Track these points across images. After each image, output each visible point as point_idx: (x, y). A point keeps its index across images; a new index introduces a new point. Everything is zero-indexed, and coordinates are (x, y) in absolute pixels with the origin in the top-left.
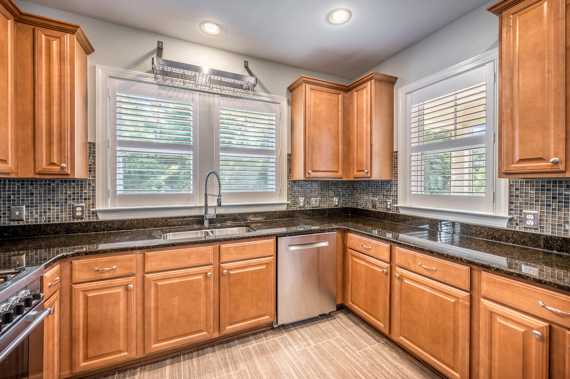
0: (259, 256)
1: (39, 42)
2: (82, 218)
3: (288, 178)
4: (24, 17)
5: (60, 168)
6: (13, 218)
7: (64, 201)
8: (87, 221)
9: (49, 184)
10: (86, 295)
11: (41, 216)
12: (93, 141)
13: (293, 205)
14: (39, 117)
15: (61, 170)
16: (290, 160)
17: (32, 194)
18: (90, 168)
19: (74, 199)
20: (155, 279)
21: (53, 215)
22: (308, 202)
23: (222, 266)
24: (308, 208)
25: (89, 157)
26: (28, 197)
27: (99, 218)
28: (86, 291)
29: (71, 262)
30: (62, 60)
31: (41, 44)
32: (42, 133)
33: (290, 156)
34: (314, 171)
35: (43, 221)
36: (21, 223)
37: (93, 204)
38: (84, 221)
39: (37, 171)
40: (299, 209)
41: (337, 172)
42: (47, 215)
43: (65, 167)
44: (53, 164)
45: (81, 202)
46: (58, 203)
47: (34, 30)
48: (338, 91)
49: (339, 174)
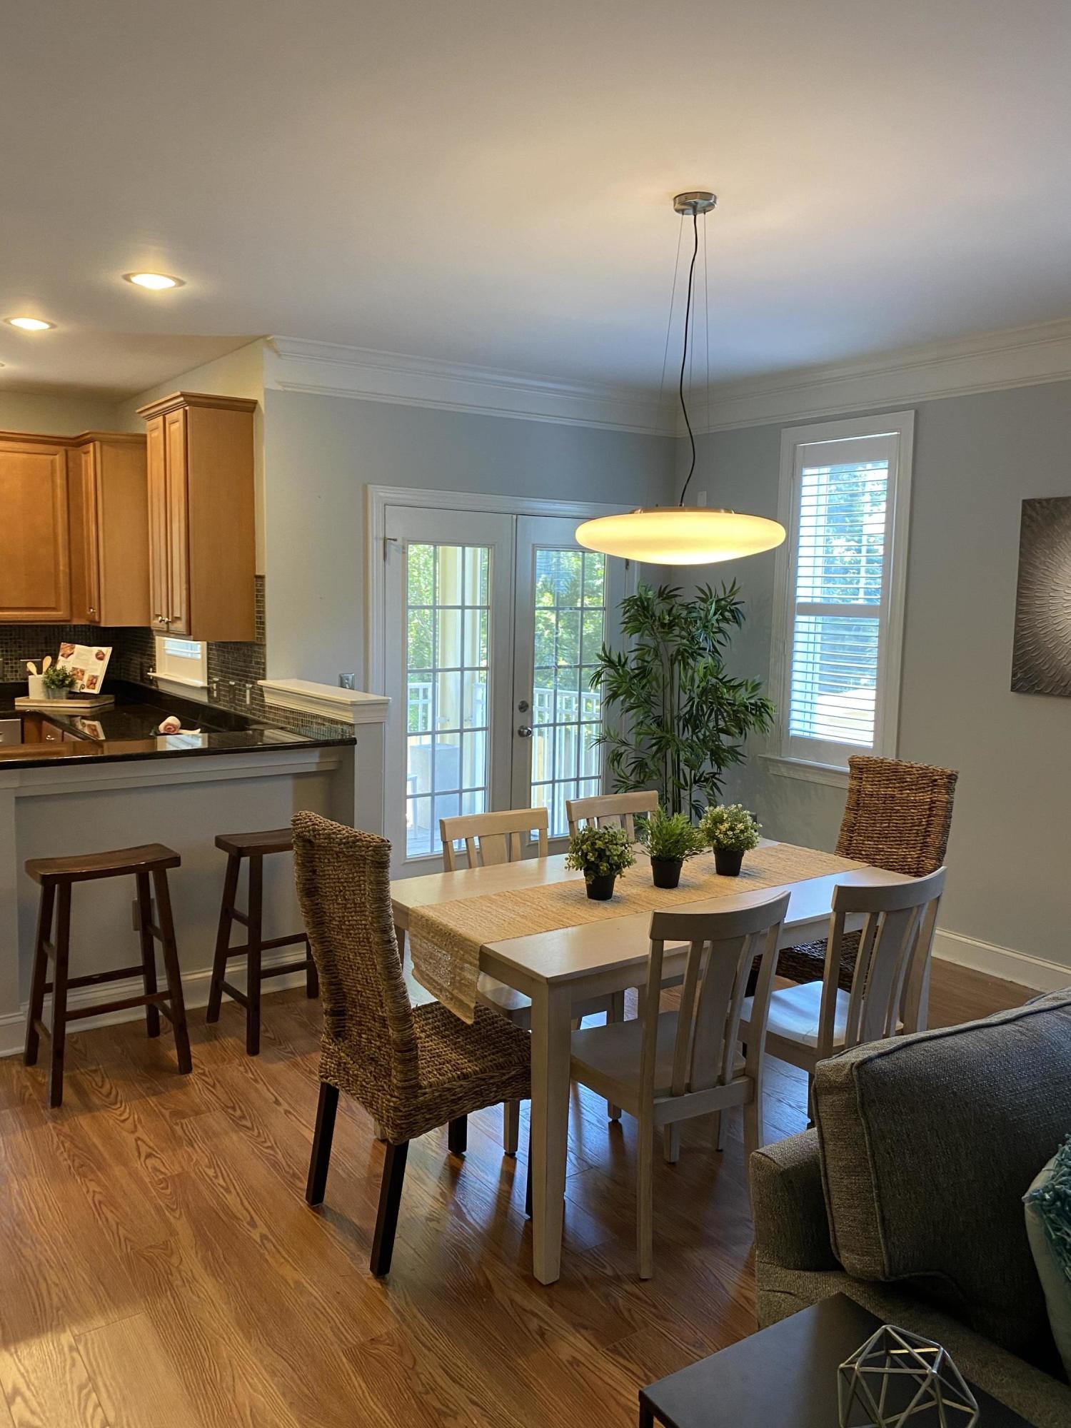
22: (12, 667)
24: (12, 679)
41: (54, 609)
48: (55, 449)
49: (60, 614)
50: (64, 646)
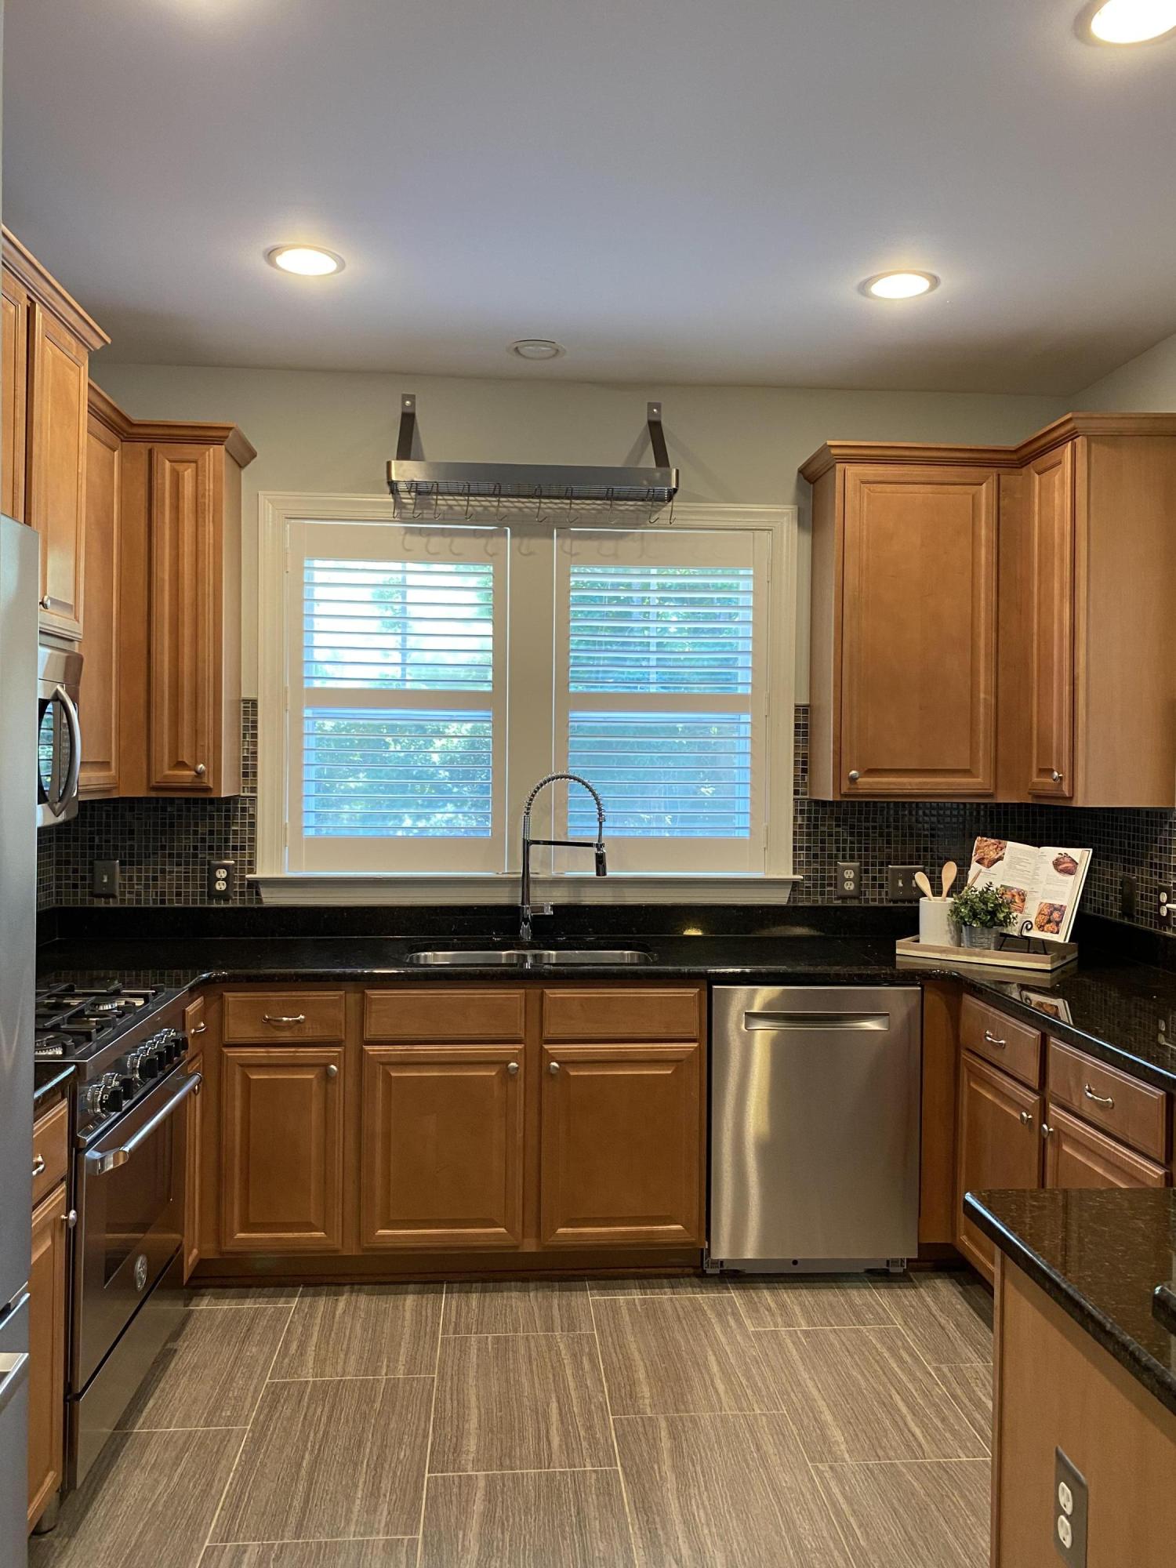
0: (653, 1036)
1: (159, 481)
2: (226, 900)
3: (796, 792)
4: (135, 430)
5: (193, 773)
6: (97, 891)
7: (192, 851)
8: (238, 905)
9: (164, 809)
10: (247, 1076)
11: (147, 886)
12: (252, 696)
13: (815, 885)
14: (158, 656)
15: (197, 780)
16: (805, 726)
17: (132, 832)
18: (246, 766)
19: (211, 848)
20: (384, 1060)
21: (170, 886)
22: (874, 879)
23: (547, 1050)
24: (874, 900)
25: (244, 737)
26: (124, 840)
27: (264, 900)
28: (247, 1066)
29: (222, 996)
30: (200, 514)
31: (163, 484)
32: (163, 691)
33: (805, 711)
34: (871, 772)
35: (149, 901)
36: (112, 904)
37: (251, 863)
38: (230, 905)
39: (153, 783)
40: (838, 903)
41: (966, 772)
42: (159, 886)
43: (204, 772)
44: (181, 765)
45: (227, 858)
46: (179, 856)
47: (150, 452)
48: (973, 472)
49: (978, 782)
50: (983, 845)
